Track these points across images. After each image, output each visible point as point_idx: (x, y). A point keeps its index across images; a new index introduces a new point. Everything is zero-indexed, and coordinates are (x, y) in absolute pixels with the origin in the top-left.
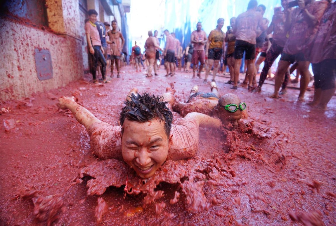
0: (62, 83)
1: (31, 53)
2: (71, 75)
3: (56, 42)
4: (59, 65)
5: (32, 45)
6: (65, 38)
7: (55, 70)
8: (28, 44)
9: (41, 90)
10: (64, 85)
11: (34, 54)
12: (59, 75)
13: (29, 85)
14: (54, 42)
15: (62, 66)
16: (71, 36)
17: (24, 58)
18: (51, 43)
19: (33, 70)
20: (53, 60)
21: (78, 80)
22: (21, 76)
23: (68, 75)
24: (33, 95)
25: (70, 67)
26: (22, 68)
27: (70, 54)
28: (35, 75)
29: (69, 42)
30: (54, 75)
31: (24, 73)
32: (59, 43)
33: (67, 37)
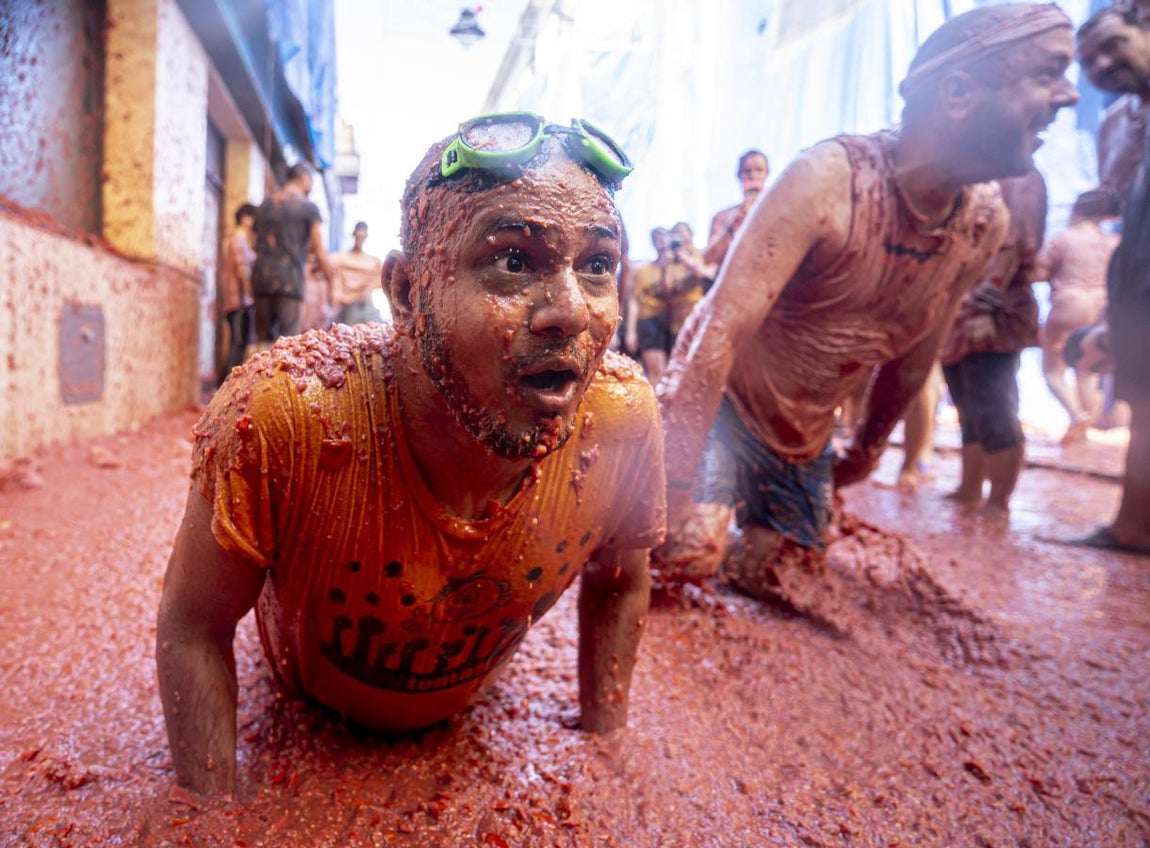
0: (132, 419)
1: (50, 316)
2: (160, 393)
3: (127, 286)
4: (126, 358)
5: (57, 292)
6: (152, 271)
7: (114, 375)
8: (45, 290)
9: (64, 436)
10: (135, 426)
11: (60, 321)
12: (124, 390)
13: (31, 417)
14: (120, 286)
15: (136, 363)
16: (173, 269)
17: (29, 331)
18: (114, 288)
19: (50, 370)
20: (110, 341)
21: (179, 413)
22: (13, 387)
23: (153, 394)
24: (40, 451)
25: (160, 365)
26: (18, 361)
27: (163, 323)
28: (52, 385)
29: (163, 288)
30: (109, 391)
31: (22, 377)
32: (135, 287)
33: (161, 270)
